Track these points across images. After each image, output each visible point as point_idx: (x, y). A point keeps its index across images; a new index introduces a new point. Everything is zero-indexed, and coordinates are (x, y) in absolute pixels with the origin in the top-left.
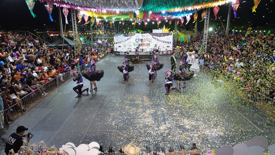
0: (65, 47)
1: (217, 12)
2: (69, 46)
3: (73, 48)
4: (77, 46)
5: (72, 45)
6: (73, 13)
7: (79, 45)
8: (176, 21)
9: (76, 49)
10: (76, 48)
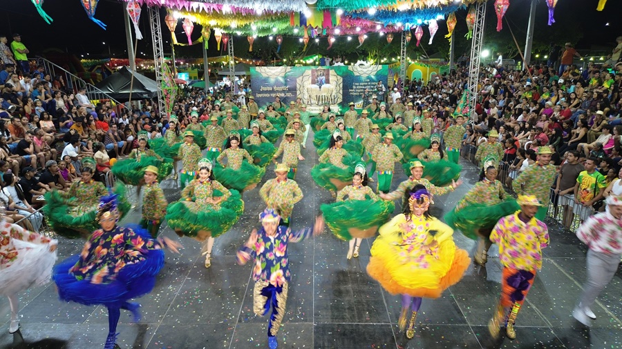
0: (136, 97)
1: (504, 12)
2: (145, 93)
3: (156, 99)
4: (164, 93)
5: (152, 91)
6: (154, 13)
7: (168, 92)
8: (404, 35)
9: (161, 100)
10: (163, 98)
